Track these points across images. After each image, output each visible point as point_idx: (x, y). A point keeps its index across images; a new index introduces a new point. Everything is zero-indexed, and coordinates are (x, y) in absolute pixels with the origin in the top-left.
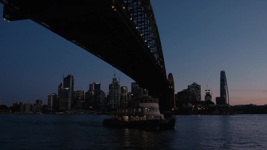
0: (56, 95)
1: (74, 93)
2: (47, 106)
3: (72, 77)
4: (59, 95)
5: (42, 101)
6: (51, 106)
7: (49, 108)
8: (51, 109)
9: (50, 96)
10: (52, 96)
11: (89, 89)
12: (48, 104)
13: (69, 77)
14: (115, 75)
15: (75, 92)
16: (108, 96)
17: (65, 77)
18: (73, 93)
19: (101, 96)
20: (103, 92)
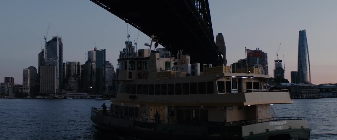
0: (35, 68)
1: (64, 66)
2: (21, 86)
3: (60, 39)
4: (39, 68)
5: (13, 78)
6: (28, 86)
7: (24, 89)
8: (28, 91)
9: (25, 72)
10: (29, 71)
11: (87, 60)
12: (23, 84)
13: (55, 40)
14: (128, 37)
15: (65, 63)
16: (118, 70)
17: (48, 41)
18: (62, 65)
19: (106, 70)
20: (110, 64)
